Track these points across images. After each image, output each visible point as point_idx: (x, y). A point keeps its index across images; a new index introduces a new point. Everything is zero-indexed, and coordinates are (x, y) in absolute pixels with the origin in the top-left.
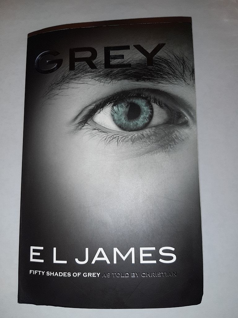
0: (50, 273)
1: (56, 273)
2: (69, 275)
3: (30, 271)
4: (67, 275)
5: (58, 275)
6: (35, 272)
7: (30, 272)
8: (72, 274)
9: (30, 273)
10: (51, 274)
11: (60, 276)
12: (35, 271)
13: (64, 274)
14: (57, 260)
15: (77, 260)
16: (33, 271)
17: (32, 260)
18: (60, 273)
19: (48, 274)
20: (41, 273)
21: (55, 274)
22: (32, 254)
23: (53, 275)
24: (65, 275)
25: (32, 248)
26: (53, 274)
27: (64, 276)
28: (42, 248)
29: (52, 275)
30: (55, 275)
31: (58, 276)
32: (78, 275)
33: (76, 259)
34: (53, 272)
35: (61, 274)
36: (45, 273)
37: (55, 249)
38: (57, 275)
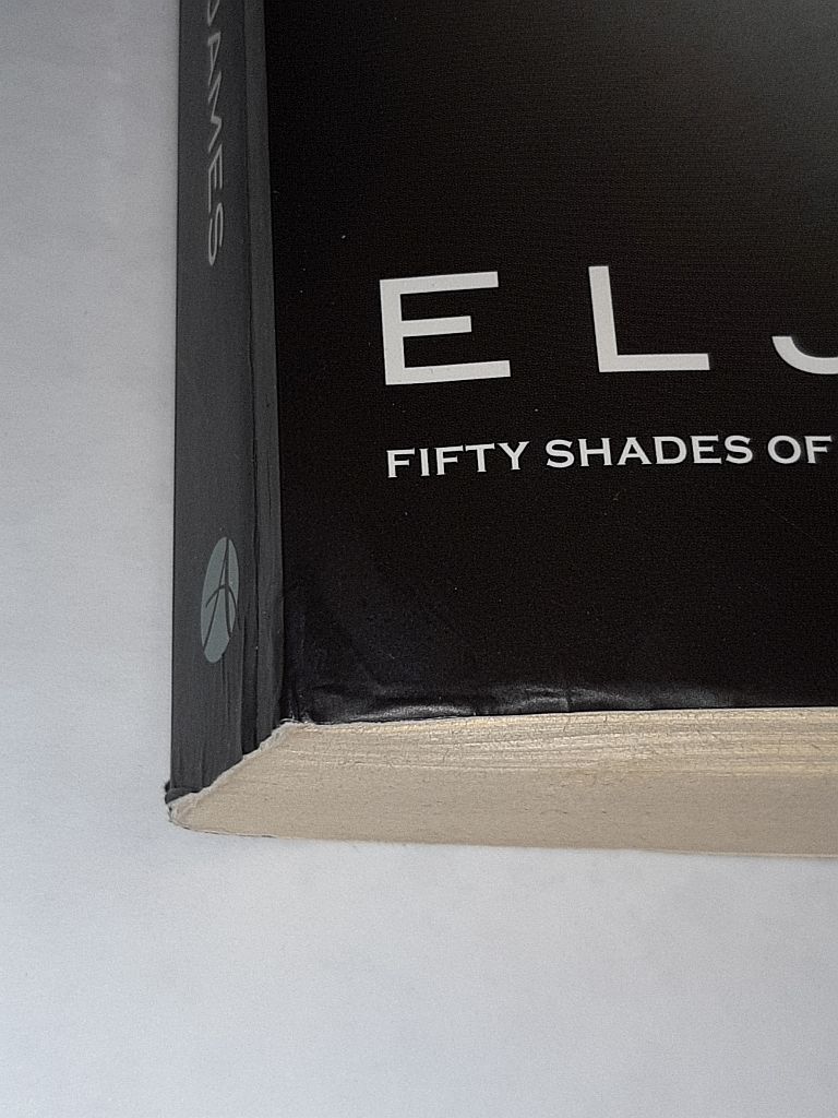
0: (575, 450)
1: (632, 441)
2: (740, 450)
3: (391, 454)
4: (720, 450)
5: (652, 455)
6: (441, 461)
7: (392, 464)
8: (759, 447)
9: (392, 474)
10: (585, 452)
11: (661, 460)
12: (440, 451)
13: (698, 448)
14: (625, 347)
15: (785, 346)
16: (416, 459)
17: (397, 372)
18: (658, 441)
19: (559, 454)
20: (497, 458)
21: (626, 455)
22: (396, 330)
23: (608, 462)
24: (704, 455)
25: (392, 291)
26: (606, 451)
27: (698, 460)
28: (488, 280)
29: (596, 460)
30: (622, 462)
31: (646, 461)
32: (811, 450)
33: (776, 339)
34: (606, 442)
35: (671, 450)
36: (534, 456)
37: (600, 277)
38: (641, 454)
